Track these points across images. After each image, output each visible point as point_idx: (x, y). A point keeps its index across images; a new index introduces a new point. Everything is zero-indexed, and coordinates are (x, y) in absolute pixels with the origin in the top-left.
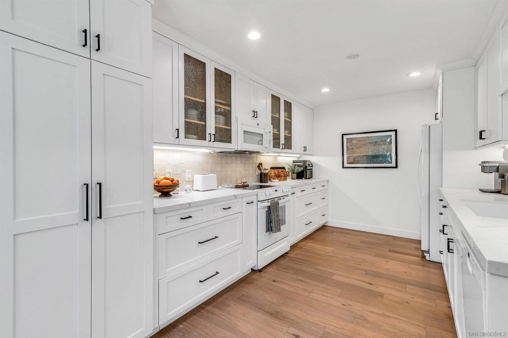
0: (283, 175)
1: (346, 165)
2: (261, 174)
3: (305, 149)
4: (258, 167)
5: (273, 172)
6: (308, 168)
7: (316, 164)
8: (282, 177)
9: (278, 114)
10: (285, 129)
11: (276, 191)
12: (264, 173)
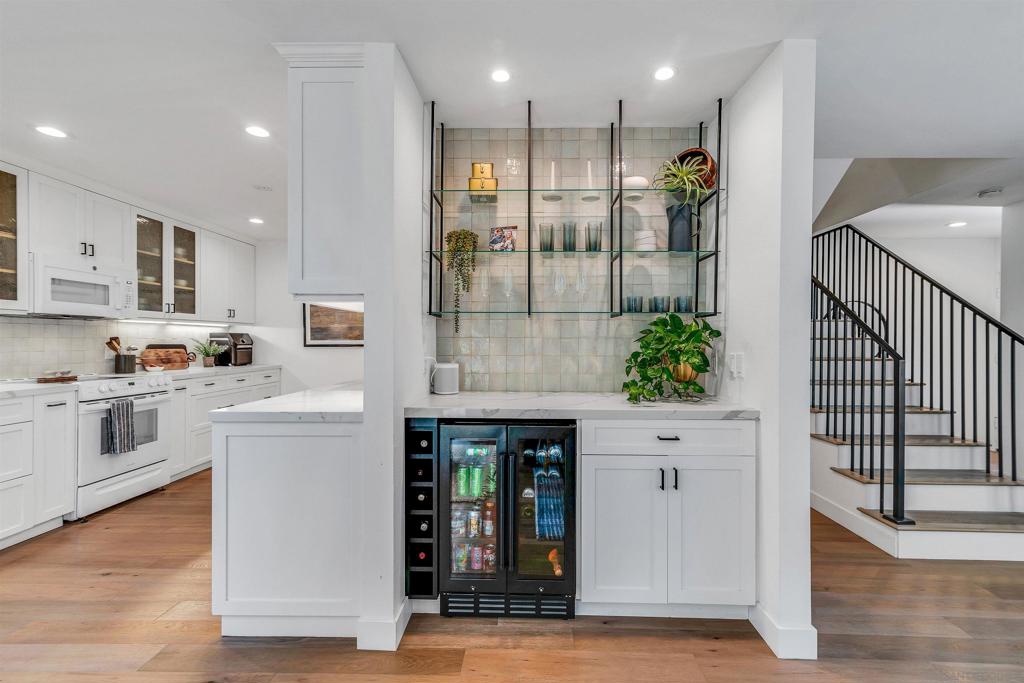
0: (179, 359)
1: (309, 342)
2: (118, 357)
3: (232, 313)
4: (109, 344)
5: (152, 354)
6: (239, 347)
7: (260, 340)
8: (175, 362)
9: (157, 250)
10: (177, 276)
11: (132, 384)
12: (125, 356)
